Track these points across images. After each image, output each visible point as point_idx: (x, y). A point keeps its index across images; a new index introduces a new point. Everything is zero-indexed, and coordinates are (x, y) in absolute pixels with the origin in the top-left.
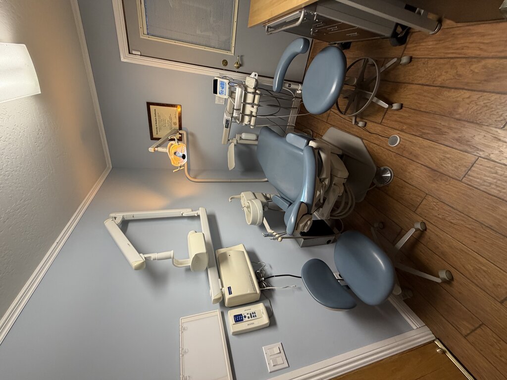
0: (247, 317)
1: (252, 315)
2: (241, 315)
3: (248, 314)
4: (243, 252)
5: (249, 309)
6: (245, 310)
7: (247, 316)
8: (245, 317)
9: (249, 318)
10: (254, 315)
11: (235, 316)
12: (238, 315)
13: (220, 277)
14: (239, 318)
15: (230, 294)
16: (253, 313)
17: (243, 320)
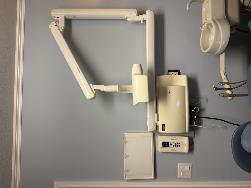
0: (172, 146)
1: (177, 145)
2: (168, 142)
3: (173, 143)
4: (184, 87)
5: (175, 139)
6: (172, 139)
7: (173, 144)
8: (171, 145)
9: (173, 146)
10: (178, 145)
11: (164, 143)
12: (166, 142)
13: (157, 112)
14: (166, 144)
15: (163, 130)
16: (178, 143)
17: (168, 146)
